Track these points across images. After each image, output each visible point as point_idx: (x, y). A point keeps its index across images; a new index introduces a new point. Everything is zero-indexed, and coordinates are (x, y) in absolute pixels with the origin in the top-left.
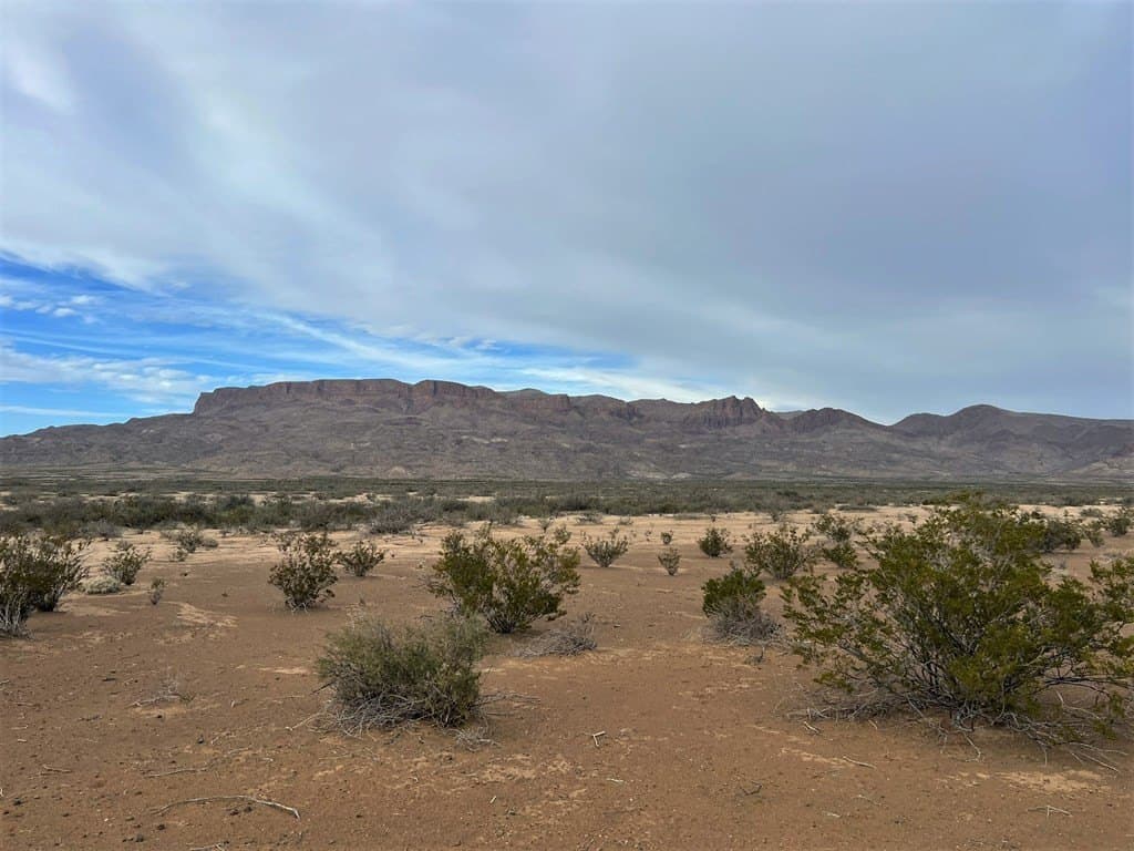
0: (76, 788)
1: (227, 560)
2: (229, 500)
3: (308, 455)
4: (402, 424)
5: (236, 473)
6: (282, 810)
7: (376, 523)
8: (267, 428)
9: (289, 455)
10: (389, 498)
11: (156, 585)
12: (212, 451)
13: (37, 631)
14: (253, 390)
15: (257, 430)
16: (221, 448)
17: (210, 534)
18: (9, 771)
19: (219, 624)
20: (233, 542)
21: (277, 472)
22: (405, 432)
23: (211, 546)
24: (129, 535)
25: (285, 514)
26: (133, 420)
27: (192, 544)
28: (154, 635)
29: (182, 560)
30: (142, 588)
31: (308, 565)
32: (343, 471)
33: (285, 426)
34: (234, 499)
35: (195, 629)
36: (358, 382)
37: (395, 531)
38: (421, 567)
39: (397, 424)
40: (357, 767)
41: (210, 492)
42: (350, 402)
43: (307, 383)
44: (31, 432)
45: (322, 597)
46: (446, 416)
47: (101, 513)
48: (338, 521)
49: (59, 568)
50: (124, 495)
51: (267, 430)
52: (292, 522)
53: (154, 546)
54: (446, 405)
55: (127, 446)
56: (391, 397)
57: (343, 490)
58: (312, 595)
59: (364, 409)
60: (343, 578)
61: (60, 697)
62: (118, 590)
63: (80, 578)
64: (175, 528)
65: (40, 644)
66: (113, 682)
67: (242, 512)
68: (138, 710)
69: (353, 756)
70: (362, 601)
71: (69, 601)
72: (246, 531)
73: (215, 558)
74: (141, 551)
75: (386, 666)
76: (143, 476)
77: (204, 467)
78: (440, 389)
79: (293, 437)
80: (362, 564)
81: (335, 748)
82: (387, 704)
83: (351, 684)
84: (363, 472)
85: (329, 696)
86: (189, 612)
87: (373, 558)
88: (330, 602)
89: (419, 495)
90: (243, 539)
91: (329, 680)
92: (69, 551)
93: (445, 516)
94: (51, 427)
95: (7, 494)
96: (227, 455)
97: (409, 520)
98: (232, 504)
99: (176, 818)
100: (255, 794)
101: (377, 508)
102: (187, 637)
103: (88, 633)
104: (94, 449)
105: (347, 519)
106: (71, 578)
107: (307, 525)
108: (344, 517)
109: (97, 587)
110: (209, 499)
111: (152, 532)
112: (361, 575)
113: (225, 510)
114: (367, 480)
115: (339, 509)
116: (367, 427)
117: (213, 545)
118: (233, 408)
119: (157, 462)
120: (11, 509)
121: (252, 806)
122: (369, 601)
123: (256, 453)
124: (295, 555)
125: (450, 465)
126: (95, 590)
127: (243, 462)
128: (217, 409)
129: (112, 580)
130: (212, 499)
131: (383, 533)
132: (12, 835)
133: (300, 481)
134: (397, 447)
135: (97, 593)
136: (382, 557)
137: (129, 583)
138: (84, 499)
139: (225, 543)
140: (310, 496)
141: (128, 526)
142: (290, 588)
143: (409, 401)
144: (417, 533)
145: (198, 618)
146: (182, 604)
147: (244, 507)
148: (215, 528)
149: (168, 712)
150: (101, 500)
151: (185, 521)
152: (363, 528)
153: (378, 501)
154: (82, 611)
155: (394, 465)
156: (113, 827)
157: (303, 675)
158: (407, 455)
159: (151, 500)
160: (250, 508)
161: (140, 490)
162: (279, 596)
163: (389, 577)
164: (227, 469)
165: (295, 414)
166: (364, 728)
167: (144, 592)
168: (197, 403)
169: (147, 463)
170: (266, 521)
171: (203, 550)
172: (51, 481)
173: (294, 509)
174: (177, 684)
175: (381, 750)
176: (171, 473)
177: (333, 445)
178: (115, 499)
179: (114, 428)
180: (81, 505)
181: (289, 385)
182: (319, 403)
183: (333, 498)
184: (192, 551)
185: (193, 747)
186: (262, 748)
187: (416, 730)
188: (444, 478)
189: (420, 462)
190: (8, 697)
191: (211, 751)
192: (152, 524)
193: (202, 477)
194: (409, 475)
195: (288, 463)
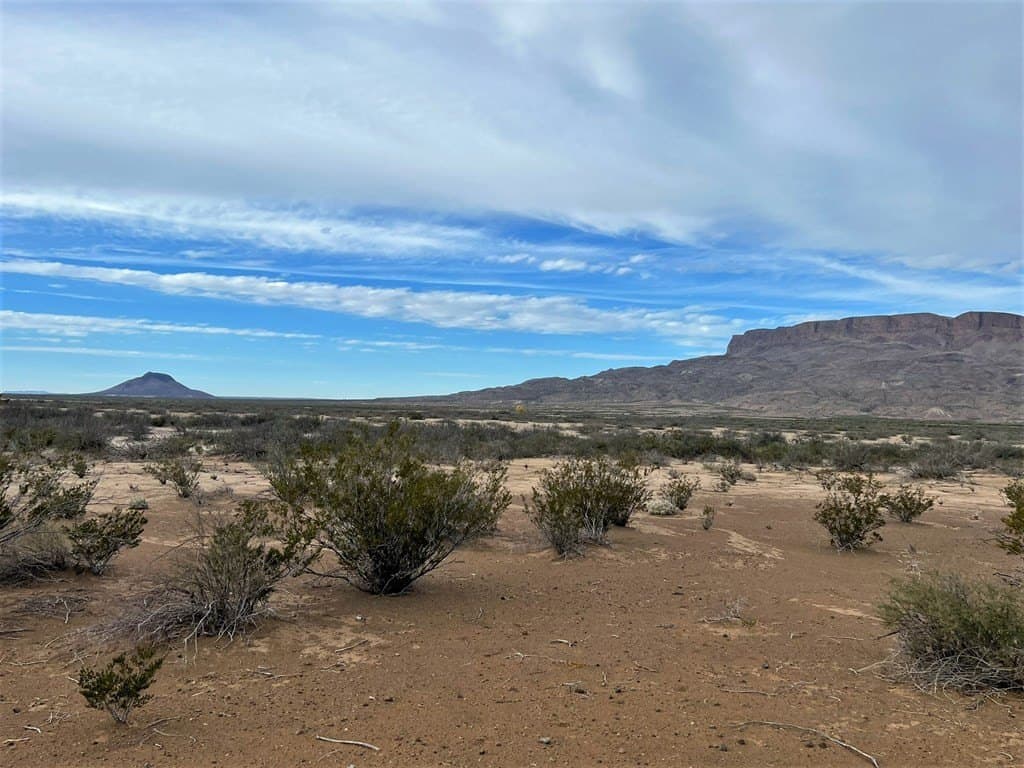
0: (663, 688)
1: (766, 494)
2: (762, 436)
3: (837, 395)
4: (941, 361)
5: (765, 412)
6: (859, 755)
7: (914, 466)
8: (795, 367)
9: (816, 394)
10: (927, 441)
11: (707, 511)
12: (743, 390)
13: (615, 542)
14: (781, 330)
15: (785, 369)
16: (751, 387)
17: (747, 468)
18: (608, 661)
19: (767, 555)
20: (770, 477)
21: (804, 412)
22: (944, 370)
23: (750, 480)
24: (676, 464)
25: (817, 453)
26: (675, 363)
27: (733, 477)
28: (709, 558)
29: (725, 491)
30: (695, 513)
31: (853, 506)
32: (874, 411)
33: (813, 366)
34: (767, 436)
35: (746, 557)
36: (890, 319)
37: (940, 477)
38: (976, 518)
39: (935, 362)
40: (935, 727)
41: (743, 428)
42: (880, 339)
43: (836, 322)
44: (596, 373)
45: (868, 540)
46: (994, 351)
47: (652, 444)
48: (874, 463)
49: (629, 490)
50: (670, 429)
51: (796, 370)
52: (825, 461)
53: (700, 475)
54: (994, 340)
55: (669, 385)
56: (927, 332)
57: (874, 431)
58: (859, 536)
59: (897, 347)
60: (889, 522)
61: (640, 603)
62: (674, 513)
63: (645, 500)
64: (715, 461)
65: (619, 554)
66: (680, 597)
67: (776, 448)
68: (706, 626)
69: (930, 715)
70: (913, 549)
71: (637, 518)
72: (781, 467)
73: (756, 492)
74: (691, 480)
75: (965, 623)
76: (683, 413)
77: (735, 405)
78: (985, 321)
79: (821, 376)
80: (909, 510)
81: (908, 701)
82: (967, 666)
83: (920, 637)
84: (896, 412)
85: (895, 646)
86: (737, 540)
87: (920, 504)
88: (877, 546)
89: (962, 439)
90: (779, 475)
91: (895, 627)
92: (637, 475)
93: (999, 463)
94: (611, 370)
95: (580, 425)
96: (756, 394)
97: (957, 465)
98: (765, 441)
99: (754, 736)
100: (827, 731)
101: (916, 450)
102: (739, 564)
103: (654, 550)
104: (643, 388)
105: (884, 460)
106: (638, 499)
107: (842, 464)
108: (879, 459)
109: (657, 509)
110: (743, 435)
111: (696, 463)
112: (907, 520)
113: (759, 446)
114: (902, 421)
115: (874, 451)
116: (900, 365)
117: (751, 479)
118: (762, 349)
119: (695, 400)
120: (585, 437)
121: (827, 743)
122: (919, 549)
123: (785, 392)
124: (839, 495)
125: (998, 407)
126: (656, 511)
127: (772, 400)
128: (748, 350)
129: (669, 504)
130: (745, 435)
131: (927, 478)
132: (617, 719)
133: (830, 420)
134: (935, 387)
135: (657, 514)
136: (930, 503)
137: (682, 508)
138: (637, 431)
139: (761, 477)
140: (841, 436)
141: (674, 456)
142: (835, 528)
143: (949, 337)
144: (965, 479)
145: (746, 547)
146: (731, 533)
147: (777, 443)
148: (751, 463)
149: (734, 633)
150: (651, 433)
151: (723, 455)
152: (901, 471)
153: (916, 443)
154: (649, 529)
155: (932, 406)
156: (699, 731)
157: (859, 618)
158: (946, 395)
159: (692, 434)
160: (783, 445)
161: (681, 425)
162: (824, 534)
163: (937, 525)
164: (756, 407)
165: (823, 354)
166: (940, 687)
167: (695, 517)
168: (729, 346)
169: (688, 401)
170: (801, 459)
171: (743, 483)
172: (611, 416)
173: (827, 448)
174: (738, 608)
175: (963, 715)
176: (706, 410)
177: (863, 384)
178: (663, 432)
179: (659, 369)
180: (636, 436)
181: (817, 324)
182: (847, 342)
183: (865, 438)
184: (733, 483)
185: (759, 670)
186: (827, 685)
187: (1004, 701)
188: (993, 421)
189: (963, 403)
190: (601, 597)
191: (776, 678)
192: (695, 456)
193: (735, 415)
194: (950, 417)
195: (816, 402)
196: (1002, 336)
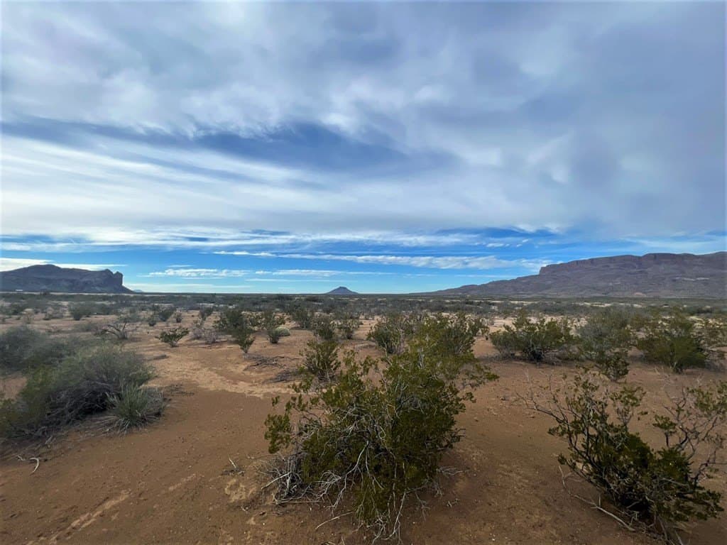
3: (590, 288)
4: (637, 274)
5: (560, 295)
8: (570, 278)
9: (581, 288)
12: (548, 287)
15: (565, 279)
16: (552, 286)
22: (639, 277)
33: (578, 277)
39: (634, 274)
42: (607, 266)
43: (586, 260)
46: (663, 269)
54: (663, 264)
55: (517, 286)
56: (629, 263)
59: (615, 269)
77: (547, 293)
78: (657, 257)
79: (582, 281)
94: (494, 281)
96: (554, 289)
104: (508, 288)
114: (623, 298)
116: (618, 276)
118: (554, 272)
119: (529, 292)
123: (567, 288)
128: (548, 273)
134: (636, 284)
143: (640, 264)
155: (636, 292)
158: (642, 287)
165: (581, 273)
168: (540, 271)
177: (602, 284)
179: (513, 281)
181: (577, 262)
182: (592, 268)
189: (651, 290)
193: (548, 297)
194: (645, 296)
195: (581, 291)
196: (666, 262)
